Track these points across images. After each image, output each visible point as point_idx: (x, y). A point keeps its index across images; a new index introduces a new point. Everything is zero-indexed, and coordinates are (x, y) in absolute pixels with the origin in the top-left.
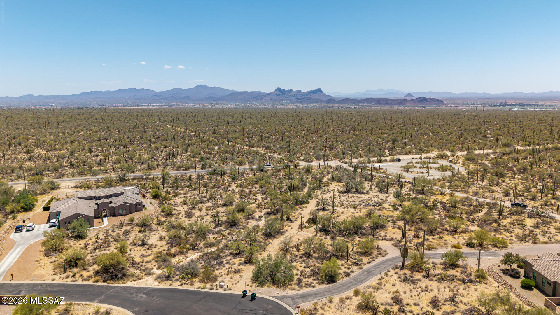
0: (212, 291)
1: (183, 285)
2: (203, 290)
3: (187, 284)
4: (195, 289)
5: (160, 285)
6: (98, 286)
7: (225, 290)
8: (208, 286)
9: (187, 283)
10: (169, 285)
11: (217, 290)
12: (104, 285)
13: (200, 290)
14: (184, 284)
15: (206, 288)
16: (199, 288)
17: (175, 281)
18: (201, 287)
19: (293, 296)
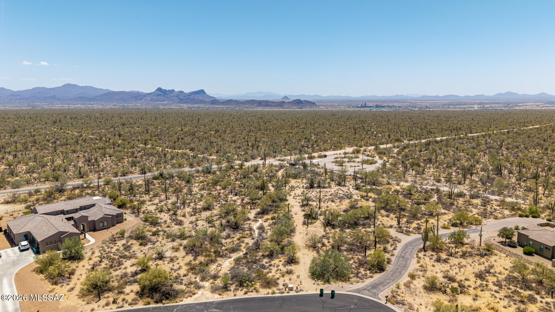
0: (283, 295)
1: (248, 293)
2: (274, 295)
3: (252, 292)
4: (265, 296)
6: (154, 308)
8: (275, 290)
9: (250, 290)
10: (232, 295)
11: (288, 293)
12: (160, 307)
13: (271, 295)
15: (277, 293)
16: (268, 294)
17: (235, 290)
18: (270, 292)
19: (365, 288)
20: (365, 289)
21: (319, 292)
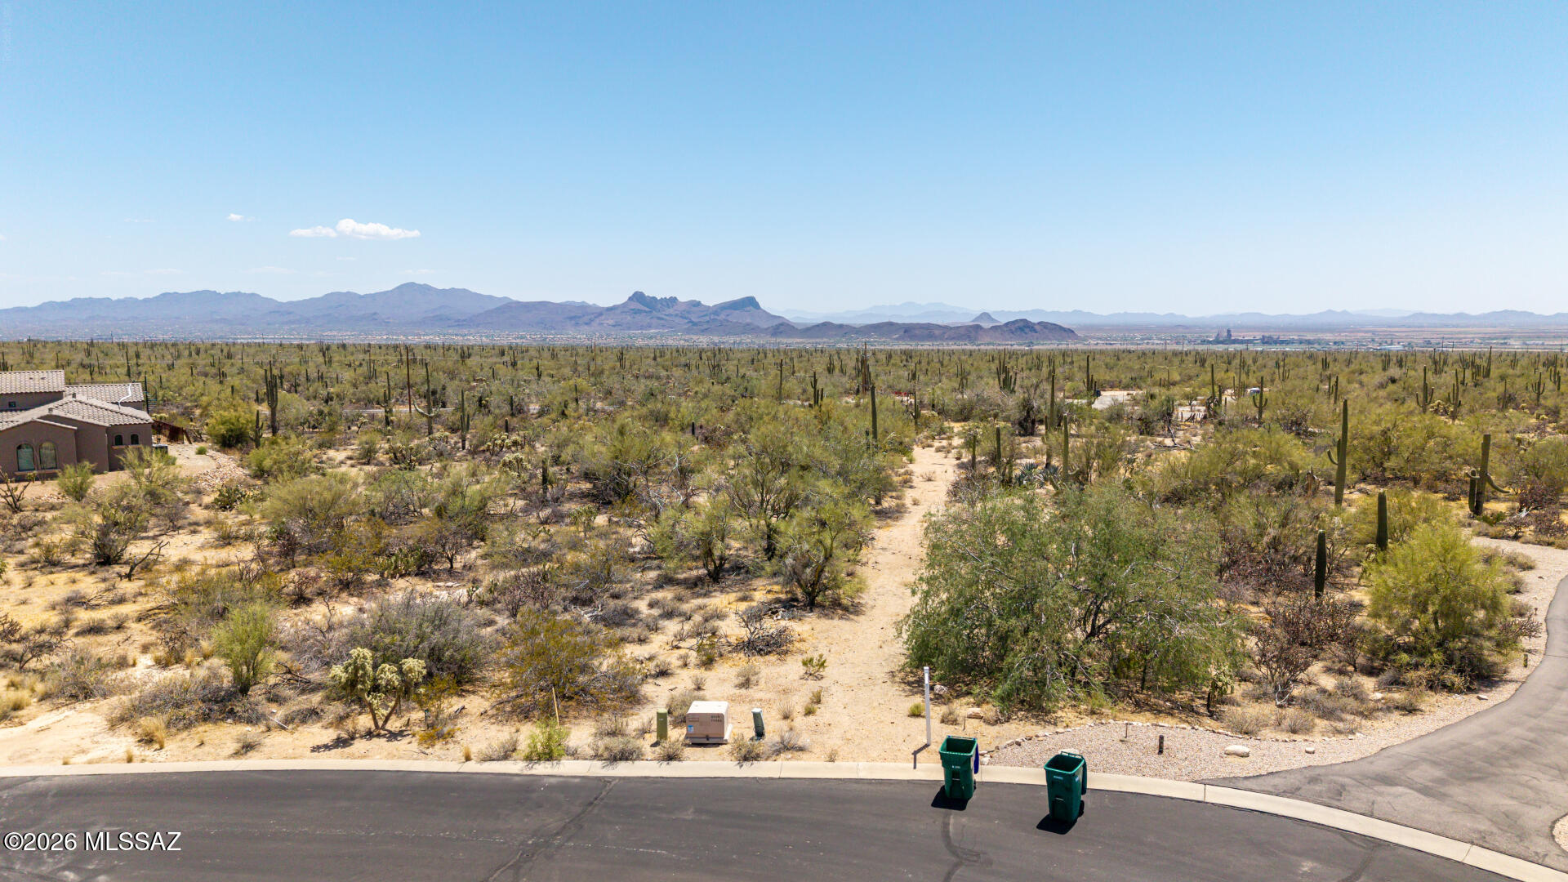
0: (623, 770)
1: (359, 745)
2: (542, 769)
3: (393, 736)
4: (473, 767)
5: (149, 752)
7: (748, 757)
8: (581, 733)
9: (394, 725)
10: (233, 746)
11: (670, 758)
13: (514, 767)
14: (370, 735)
15: (574, 754)
16: (507, 754)
17: (289, 720)
18: (524, 746)
19: (1380, 766)
20: (1386, 780)
21: (932, 771)
